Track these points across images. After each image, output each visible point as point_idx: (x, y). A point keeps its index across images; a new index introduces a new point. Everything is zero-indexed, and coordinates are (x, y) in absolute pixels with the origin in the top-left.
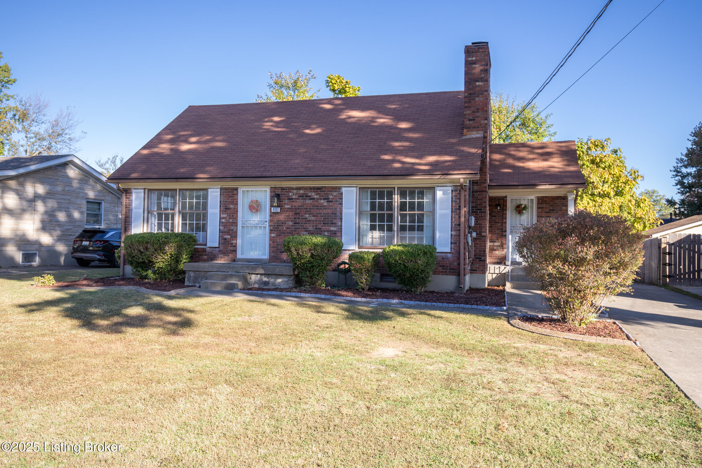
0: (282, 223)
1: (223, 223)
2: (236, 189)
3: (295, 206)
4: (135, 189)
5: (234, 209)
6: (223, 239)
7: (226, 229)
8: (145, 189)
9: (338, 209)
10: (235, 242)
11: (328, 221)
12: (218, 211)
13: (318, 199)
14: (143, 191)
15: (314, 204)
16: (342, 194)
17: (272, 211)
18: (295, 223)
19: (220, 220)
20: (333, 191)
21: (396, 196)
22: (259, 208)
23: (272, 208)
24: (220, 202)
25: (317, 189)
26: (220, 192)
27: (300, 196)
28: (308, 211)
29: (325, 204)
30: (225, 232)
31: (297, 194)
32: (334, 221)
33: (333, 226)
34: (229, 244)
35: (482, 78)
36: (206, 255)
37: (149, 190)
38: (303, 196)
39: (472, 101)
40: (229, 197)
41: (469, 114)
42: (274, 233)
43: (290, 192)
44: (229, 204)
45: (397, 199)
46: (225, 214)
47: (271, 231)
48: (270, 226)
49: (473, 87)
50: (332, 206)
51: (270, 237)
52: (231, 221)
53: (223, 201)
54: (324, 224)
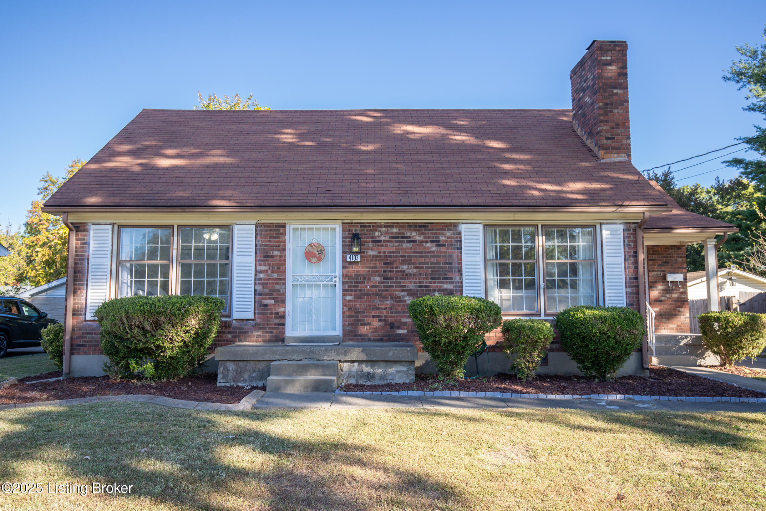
0: (364, 279)
1: (260, 279)
2: (284, 226)
3: (384, 252)
4: (94, 224)
5: (281, 256)
6: (260, 306)
7: (266, 291)
8: (113, 224)
9: (455, 257)
10: (282, 309)
11: (438, 275)
12: (252, 260)
13: (422, 241)
14: (110, 227)
15: (416, 249)
16: (460, 234)
17: (348, 260)
18: (384, 279)
19: (256, 275)
20: (445, 230)
21: (540, 238)
22: (322, 256)
23: (348, 256)
24: (256, 245)
25: (420, 226)
26: (256, 230)
27: (393, 237)
28: (406, 260)
29: (434, 249)
30: (266, 295)
31: (387, 233)
32: (449, 275)
33: (447, 283)
34: (271, 313)
35: (621, 84)
36: (230, 333)
37: (120, 226)
38: (397, 237)
39: (609, 114)
40: (271, 238)
41: (606, 131)
42: (350, 295)
43: (376, 230)
44: (271, 249)
45: (541, 242)
46: (265, 265)
47: (345, 292)
48: (344, 283)
49: (609, 95)
50: (445, 252)
51: (344, 300)
52: (275, 276)
53: (261, 245)
54: (432, 279)
